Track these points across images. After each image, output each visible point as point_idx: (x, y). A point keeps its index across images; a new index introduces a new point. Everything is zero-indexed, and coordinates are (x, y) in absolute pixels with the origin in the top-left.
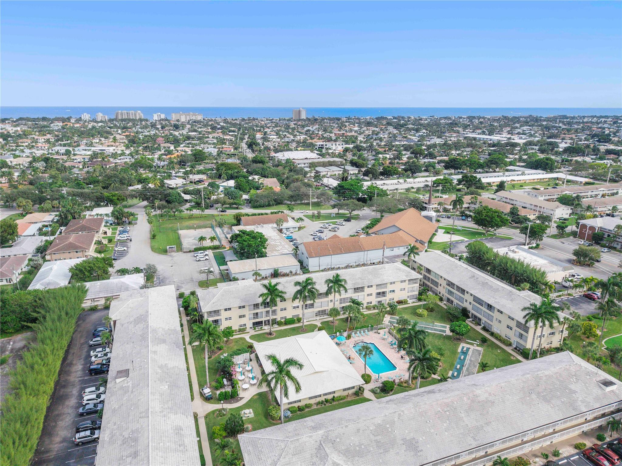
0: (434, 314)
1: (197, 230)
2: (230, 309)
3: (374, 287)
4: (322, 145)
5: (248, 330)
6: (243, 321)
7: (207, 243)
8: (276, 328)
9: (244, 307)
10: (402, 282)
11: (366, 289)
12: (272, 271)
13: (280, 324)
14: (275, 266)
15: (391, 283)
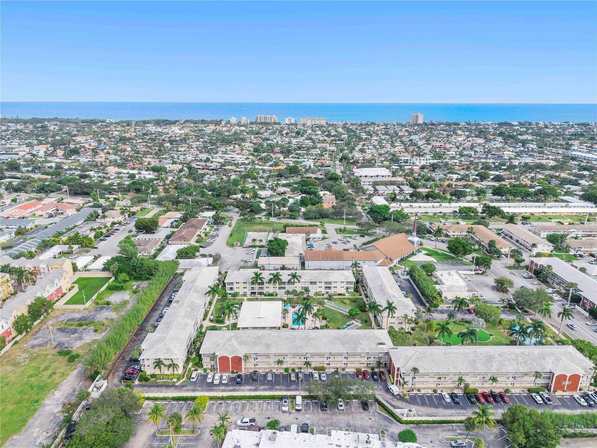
0: (354, 304)
1: (259, 233)
2: (239, 283)
3: (323, 283)
4: (407, 160)
5: (248, 295)
6: (245, 290)
7: (257, 243)
8: (263, 297)
9: (246, 283)
10: (341, 282)
11: (318, 283)
12: (281, 266)
13: (265, 295)
14: (284, 263)
15: (334, 282)
